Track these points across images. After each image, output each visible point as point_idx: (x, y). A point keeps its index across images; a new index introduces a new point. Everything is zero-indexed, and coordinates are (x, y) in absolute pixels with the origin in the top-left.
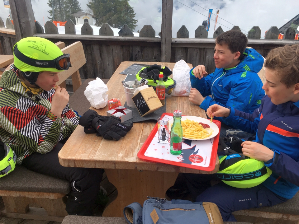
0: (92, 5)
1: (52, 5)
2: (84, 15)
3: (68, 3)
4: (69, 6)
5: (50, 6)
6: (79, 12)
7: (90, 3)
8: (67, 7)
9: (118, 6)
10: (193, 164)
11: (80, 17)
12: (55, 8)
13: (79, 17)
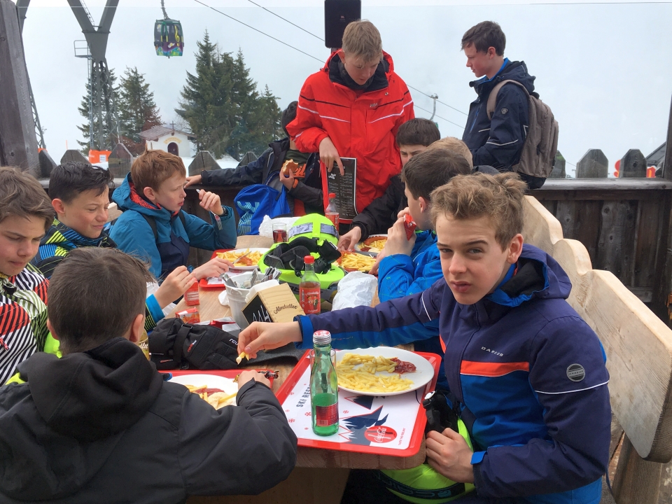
0: (188, 109)
1: (90, 113)
2: (168, 133)
3: (130, 108)
4: (131, 115)
5: (84, 115)
6: (156, 127)
7: (183, 106)
8: (127, 116)
9: (252, 110)
10: (373, 444)
11: (157, 140)
12: (96, 120)
13: (155, 138)
